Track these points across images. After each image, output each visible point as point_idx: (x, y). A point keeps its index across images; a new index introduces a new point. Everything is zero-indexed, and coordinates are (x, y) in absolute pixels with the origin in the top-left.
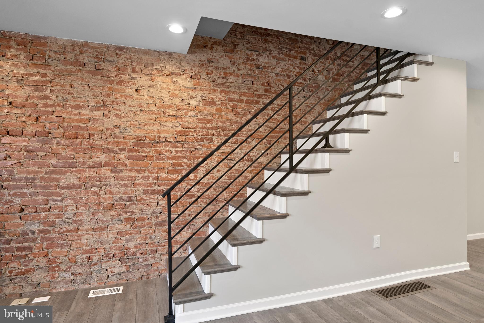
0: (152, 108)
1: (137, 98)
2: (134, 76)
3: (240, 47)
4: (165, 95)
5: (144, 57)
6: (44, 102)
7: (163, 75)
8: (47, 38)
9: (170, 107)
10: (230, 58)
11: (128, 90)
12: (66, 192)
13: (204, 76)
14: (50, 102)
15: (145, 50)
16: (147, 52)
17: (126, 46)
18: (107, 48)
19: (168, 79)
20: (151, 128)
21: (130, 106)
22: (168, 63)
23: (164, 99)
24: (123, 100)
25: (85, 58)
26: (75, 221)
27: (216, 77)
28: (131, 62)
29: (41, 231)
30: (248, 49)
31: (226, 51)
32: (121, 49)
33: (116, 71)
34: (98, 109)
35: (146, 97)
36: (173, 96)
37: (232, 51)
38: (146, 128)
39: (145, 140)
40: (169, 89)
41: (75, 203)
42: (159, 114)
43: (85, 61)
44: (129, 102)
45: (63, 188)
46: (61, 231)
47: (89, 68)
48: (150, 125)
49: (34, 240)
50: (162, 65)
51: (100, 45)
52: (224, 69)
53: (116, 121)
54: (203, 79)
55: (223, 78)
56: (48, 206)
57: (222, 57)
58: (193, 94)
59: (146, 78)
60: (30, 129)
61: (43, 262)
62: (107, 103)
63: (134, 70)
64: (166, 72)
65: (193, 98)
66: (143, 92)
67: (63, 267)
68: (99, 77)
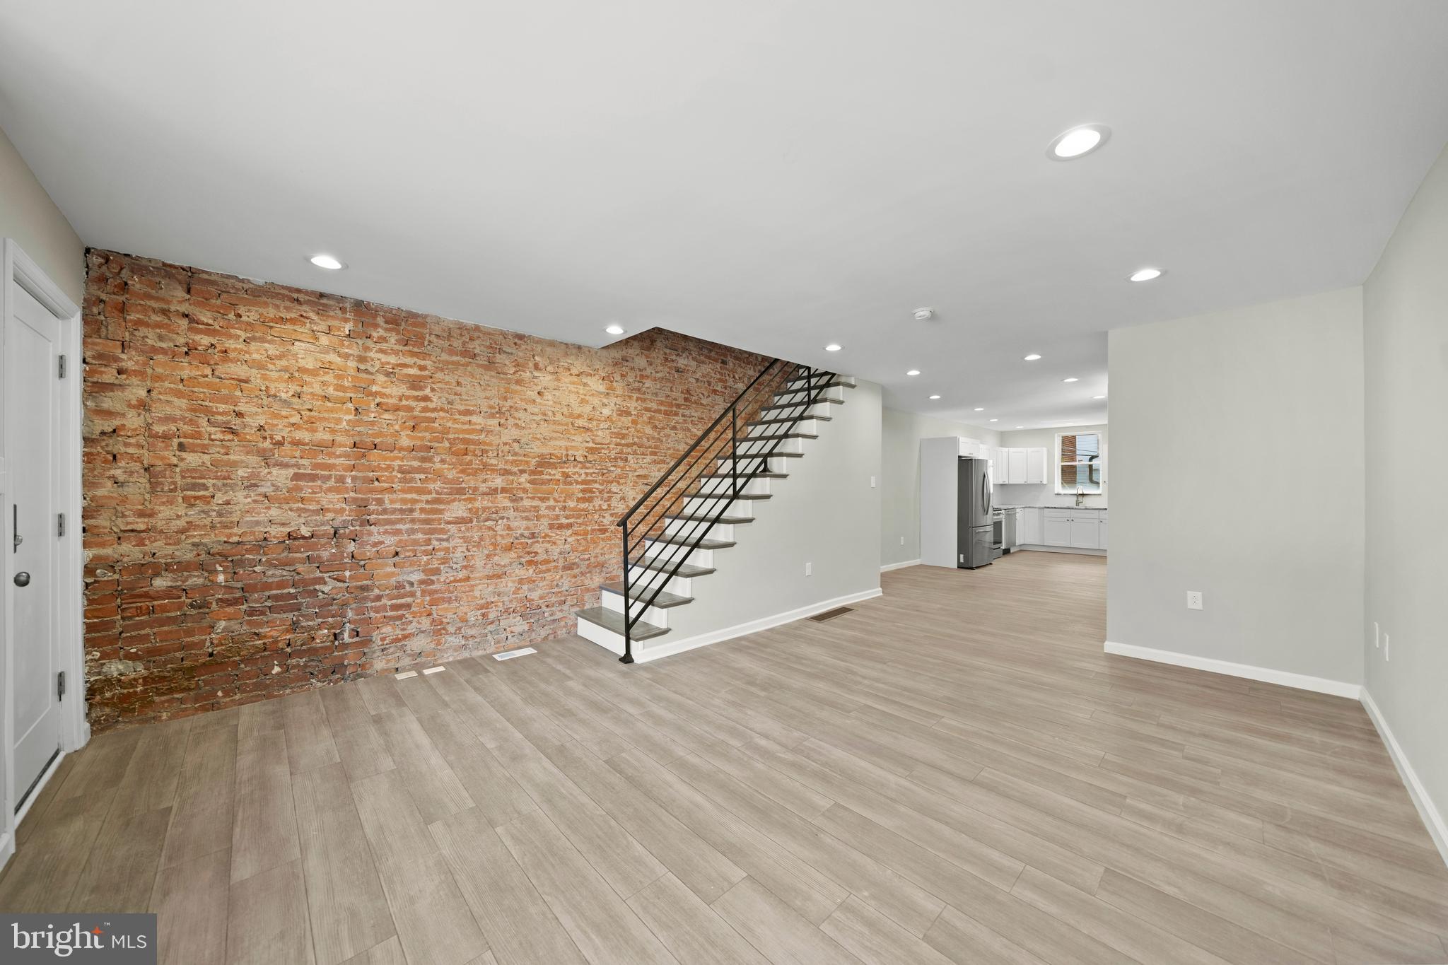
0: (559, 417)
1: (540, 404)
2: (536, 374)
3: (658, 344)
4: (573, 400)
5: (549, 350)
6: (423, 404)
7: (571, 375)
8: (427, 316)
9: (579, 416)
10: (647, 357)
11: (529, 393)
12: (453, 529)
13: (618, 377)
14: (431, 405)
15: (550, 341)
16: (552, 344)
17: (527, 334)
18: (504, 335)
19: (575, 379)
20: (558, 443)
21: (532, 414)
22: (577, 359)
23: (573, 406)
24: (523, 405)
25: (476, 346)
26: (465, 567)
27: (631, 380)
28: (534, 356)
29: (422, 582)
30: (666, 347)
31: (642, 348)
32: (521, 337)
33: (515, 366)
34: (492, 416)
35: (551, 403)
36: (583, 401)
37: (648, 349)
38: (552, 443)
39: (551, 458)
40: (578, 393)
41: (465, 542)
42: (567, 425)
43: (476, 351)
44: (531, 408)
45: (449, 523)
46: (448, 581)
47: (482, 361)
48: (556, 439)
49: (413, 594)
50: (570, 362)
51: (496, 330)
52: (640, 370)
53: (515, 433)
54: (616, 381)
55: (639, 382)
56: (431, 547)
57: (638, 355)
58: (605, 401)
59: (551, 377)
60: (405, 441)
61: (425, 623)
62: (504, 409)
63: (536, 367)
64: (574, 371)
65: (606, 405)
66: (548, 396)
67: (451, 629)
68: (493, 373)
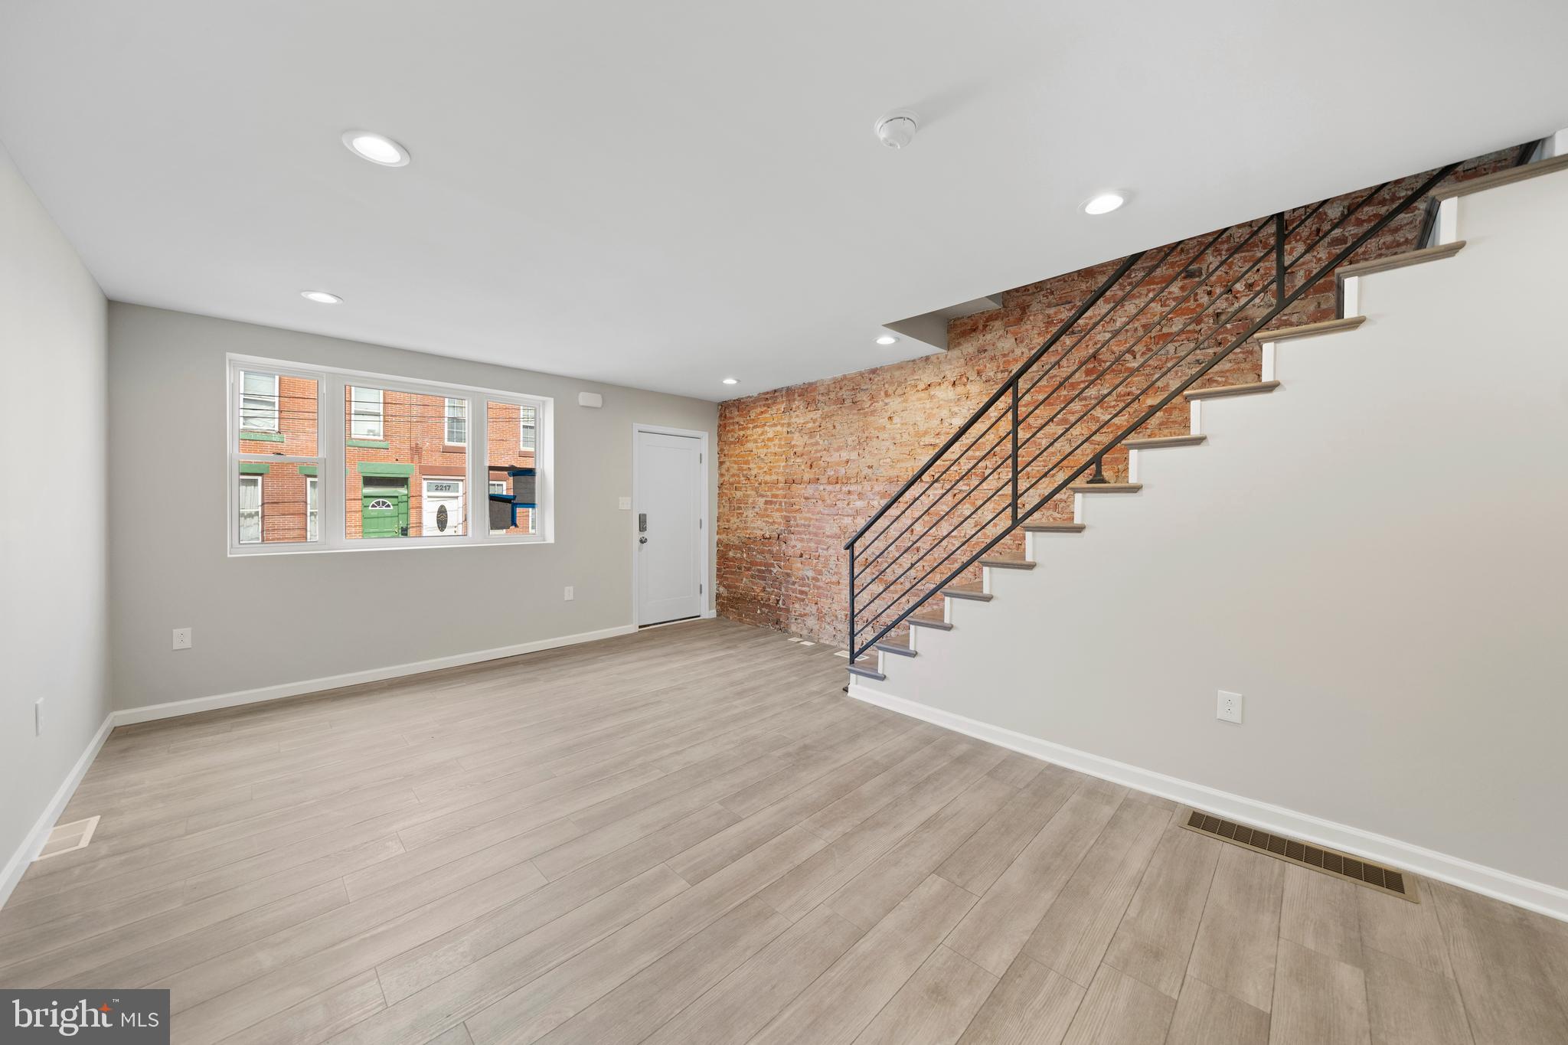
0: (906, 437)
1: (889, 429)
2: (886, 401)
3: (1035, 307)
4: (920, 418)
5: (897, 373)
6: (815, 448)
7: (918, 391)
8: (816, 383)
9: (926, 433)
10: (1015, 334)
11: (881, 421)
12: (830, 541)
13: (973, 376)
14: (819, 448)
15: (898, 364)
16: (900, 367)
17: (878, 367)
18: (861, 374)
19: (922, 395)
20: (904, 465)
21: (883, 440)
22: (924, 372)
23: (919, 424)
24: (875, 433)
25: (845, 393)
26: (835, 573)
27: (992, 374)
28: (884, 385)
29: (813, 579)
30: (1049, 306)
31: (1007, 325)
32: (874, 371)
33: (870, 400)
34: (854, 448)
35: (899, 425)
36: (929, 417)
37: (1020, 320)
38: (898, 466)
39: (898, 481)
40: (924, 408)
41: (836, 553)
42: (913, 445)
43: (844, 397)
44: (883, 435)
45: (828, 537)
46: (827, 581)
47: (848, 403)
48: (902, 461)
49: (809, 586)
50: (916, 378)
51: (855, 374)
52: (1004, 355)
53: (869, 461)
54: (971, 381)
55: (1002, 372)
56: (818, 554)
57: (1001, 336)
58: (956, 409)
59: (900, 400)
60: (806, 477)
61: (814, 609)
62: (862, 440)
63: (887, 395)
64: (921, 386)
65: (956, 413)
66: (896, 420)
67: (828, 620)
68: (856, 412)
